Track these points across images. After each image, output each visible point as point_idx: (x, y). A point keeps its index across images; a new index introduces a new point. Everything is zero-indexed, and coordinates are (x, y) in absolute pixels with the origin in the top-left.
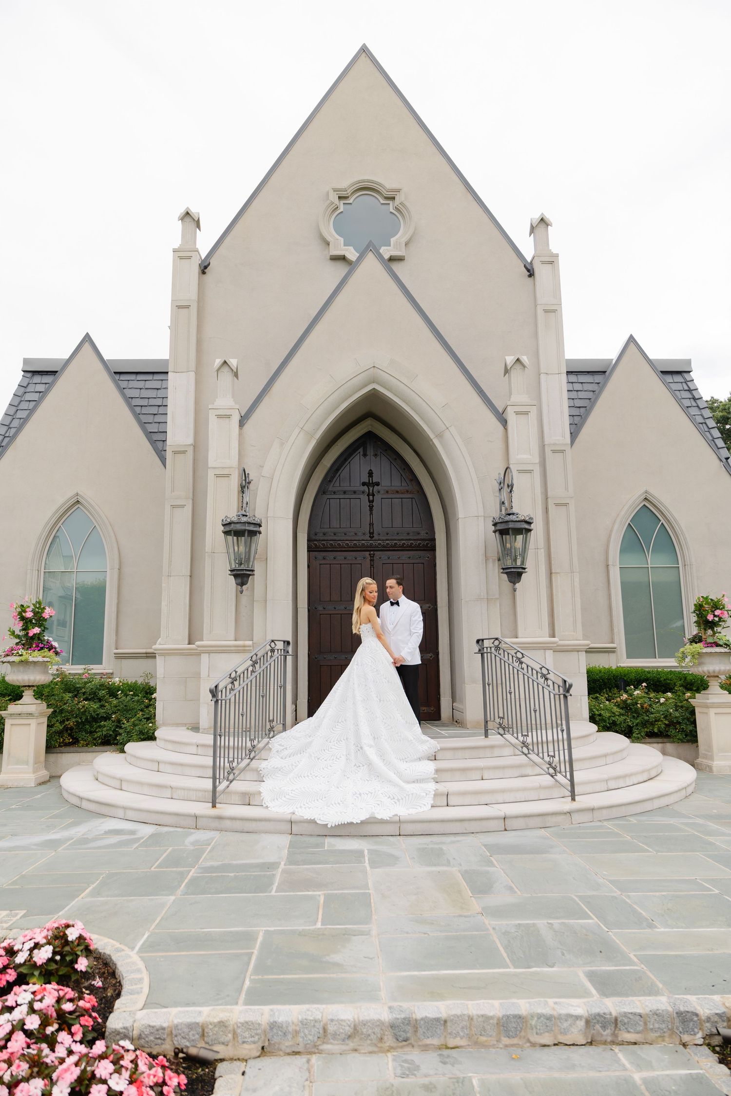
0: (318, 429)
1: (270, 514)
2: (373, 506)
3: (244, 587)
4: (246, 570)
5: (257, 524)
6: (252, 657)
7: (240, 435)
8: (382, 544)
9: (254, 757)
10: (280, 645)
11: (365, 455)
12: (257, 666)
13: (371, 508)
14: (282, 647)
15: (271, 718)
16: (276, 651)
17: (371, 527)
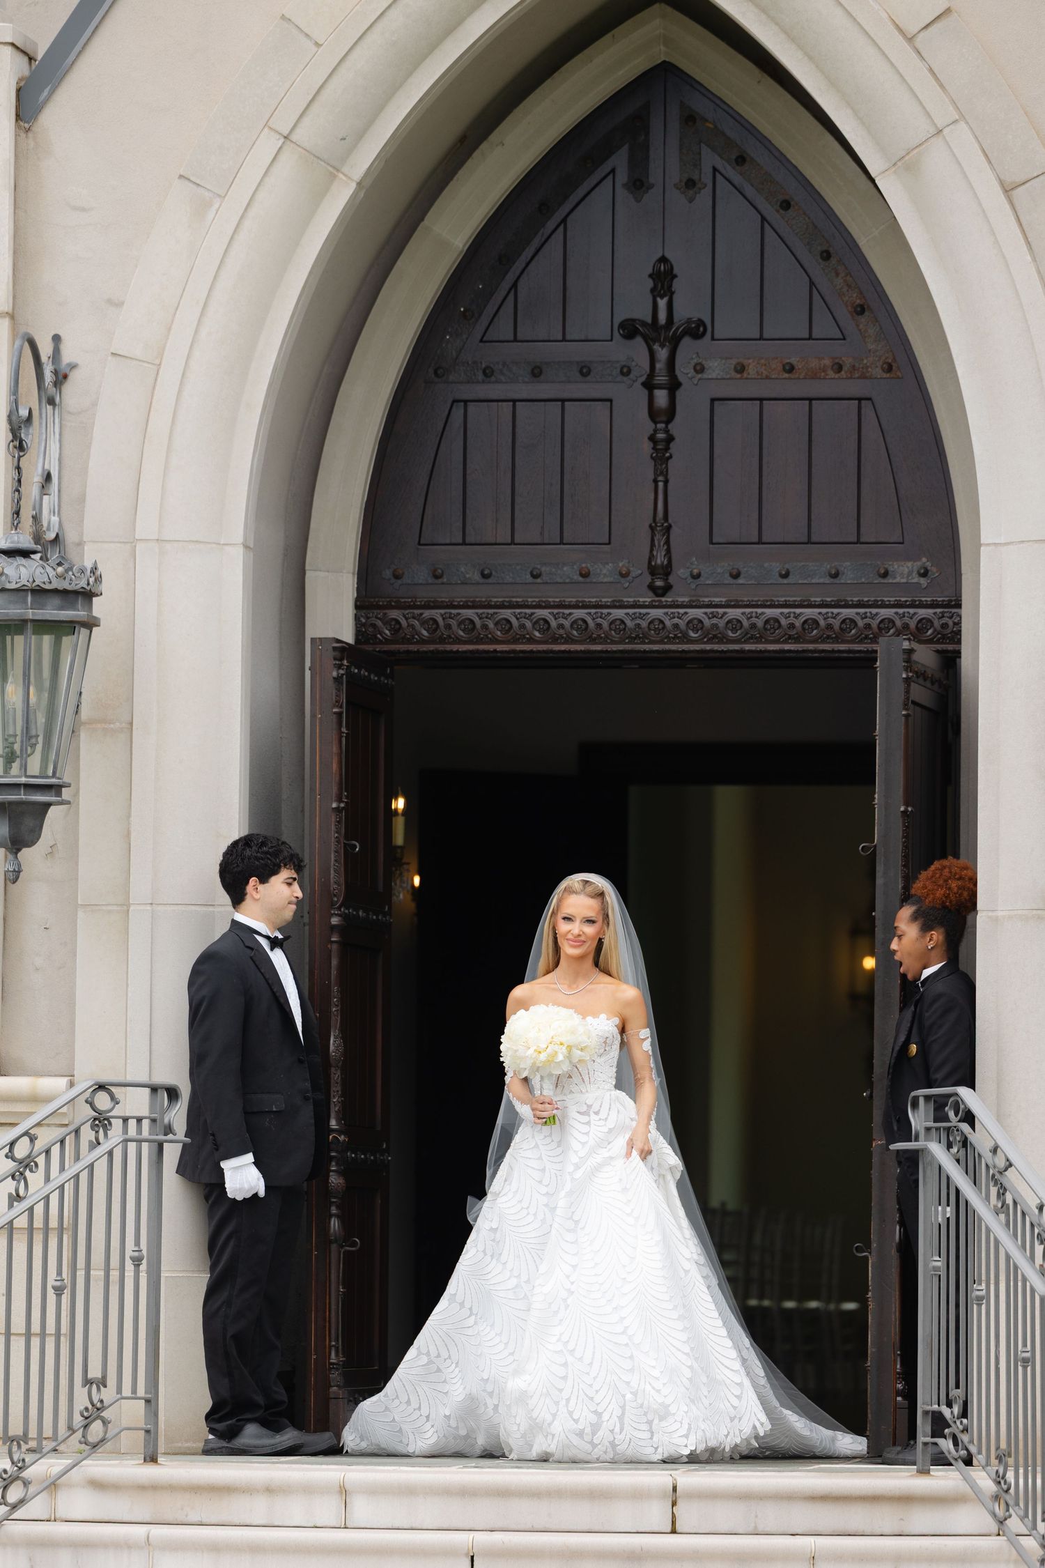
0: (361, 135)
1: (146, 526)
2: (670, 439)
3: (25, 853)
4: (28, 787)
5: (76, 593)
6: (12, 1144)
7: (20, 157)
8: (707, 622)
9: (22, 1502)
10: (137, 1102)
11: (638, 185)
12: (35, 1179)
13: (662, 449)
14: (144, 1111)
15: (96, 1372)
16: (117, 1124)
17: (660, 540)
